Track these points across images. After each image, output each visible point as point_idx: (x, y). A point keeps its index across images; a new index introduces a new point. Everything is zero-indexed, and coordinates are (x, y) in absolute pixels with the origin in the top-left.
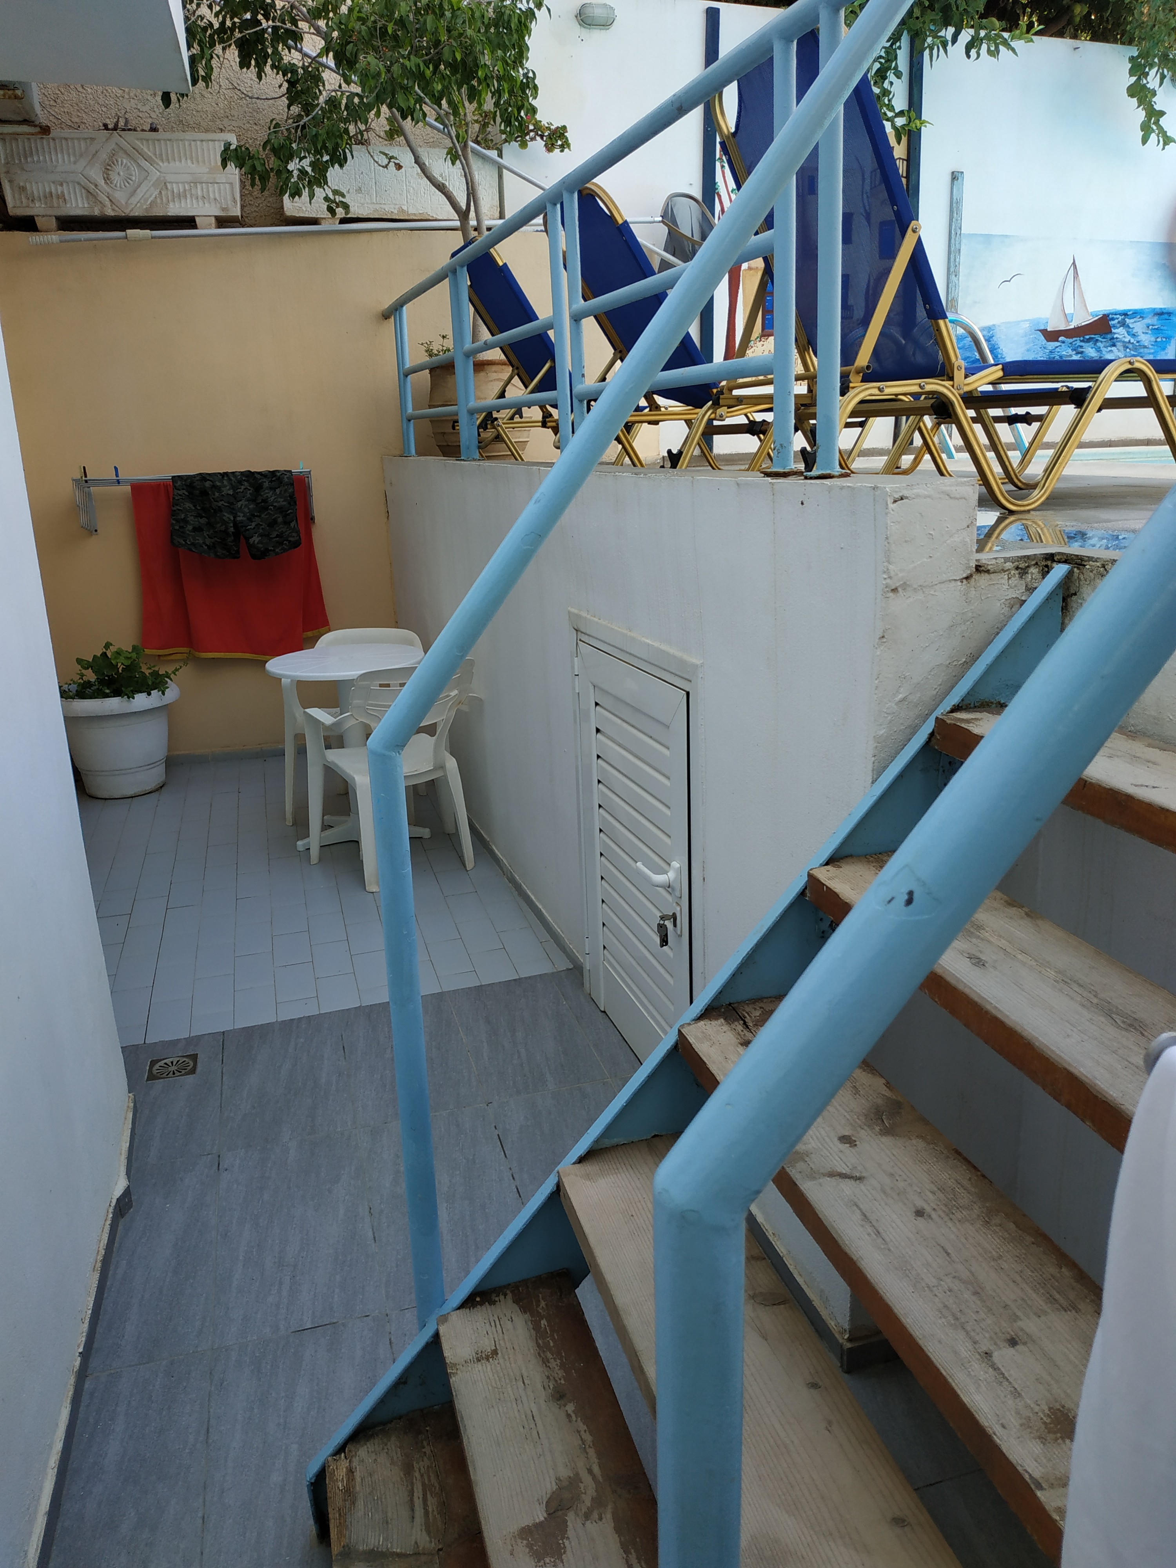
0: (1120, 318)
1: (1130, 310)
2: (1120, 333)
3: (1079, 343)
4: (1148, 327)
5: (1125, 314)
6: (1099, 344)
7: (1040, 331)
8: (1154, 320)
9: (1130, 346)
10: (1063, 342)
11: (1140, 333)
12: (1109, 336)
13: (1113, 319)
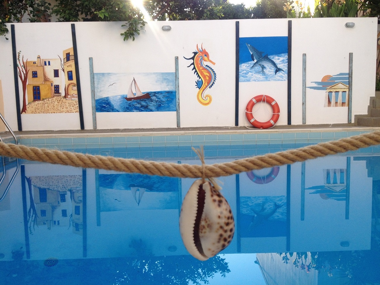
0: (153, 94)
1: (157, 92)
2: (154, 98)
3: (139, 101)
4: (164, 96)
5: (155, 93)
6: (146, 101)
7: (125, 98)
8: (166, 94)
9: (158, 102)
10: (133, 101)
11: (161, 98)
12: (150, 99)
13: (151, 94)
